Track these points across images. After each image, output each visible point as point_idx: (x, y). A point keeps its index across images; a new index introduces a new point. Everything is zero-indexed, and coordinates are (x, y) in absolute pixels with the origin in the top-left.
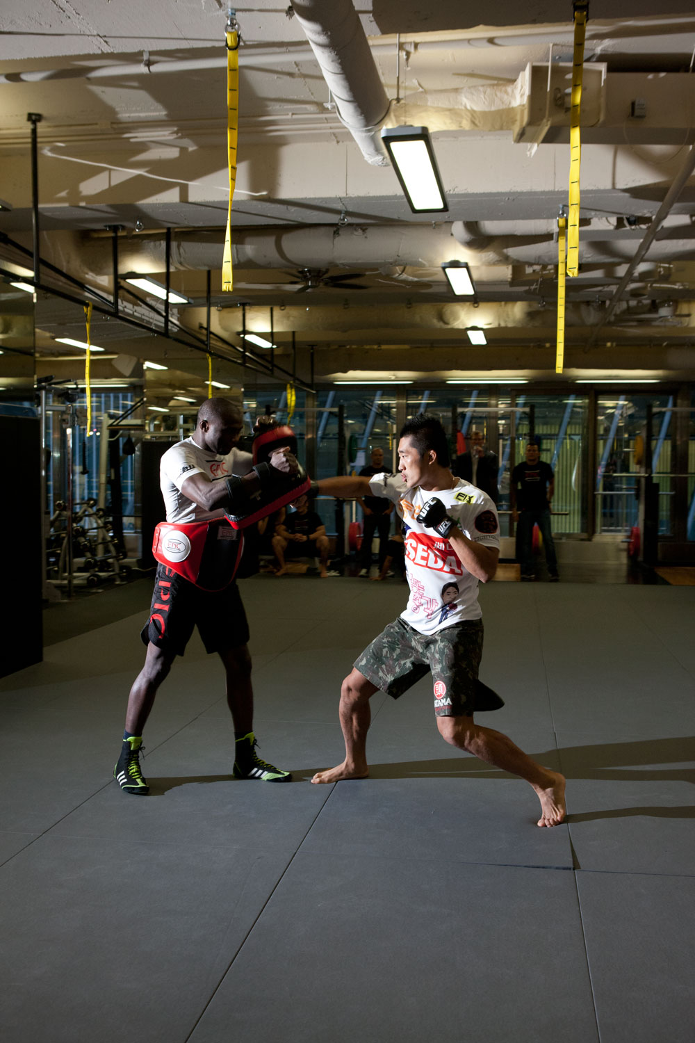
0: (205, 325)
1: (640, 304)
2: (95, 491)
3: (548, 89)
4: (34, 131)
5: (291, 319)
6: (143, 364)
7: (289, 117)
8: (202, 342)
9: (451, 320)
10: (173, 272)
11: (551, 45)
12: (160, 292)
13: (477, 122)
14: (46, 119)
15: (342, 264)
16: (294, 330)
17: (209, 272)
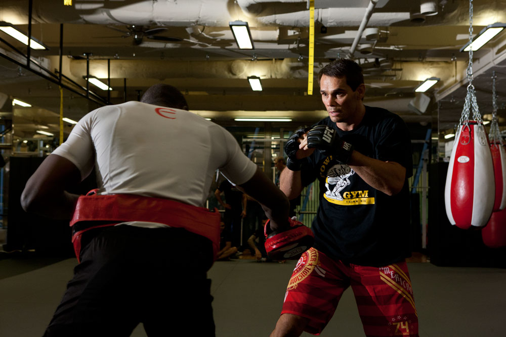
0: (58, 71)
1: (366, 62)
5: (123, 69)
6: (12, 100)
9: (238, 72)
10: (34, 25)
12: (23, 39)
15: (159, 22)
16: (125, 77)
17: (62, 26)
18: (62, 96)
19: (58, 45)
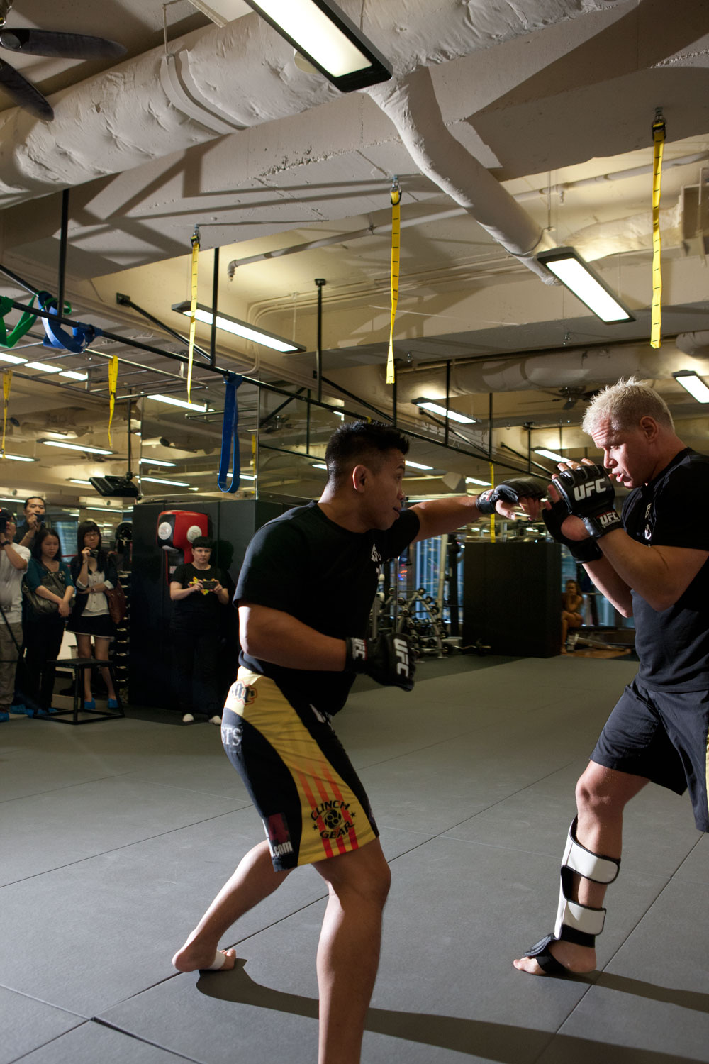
2: (425, 584)
3: (700, 203)
4: (320, 292)
6: (465, 480)
7: (506, 259)
8: (485, 453)
10: (453, 397)
11: (701, 169)
12: (441, 411)
13: (643, 242)
14: (329, 282)
15: (592, 381)
16: (585, 446)
17: (491, 395)
18: (493, 473)
19: (487, 417)
